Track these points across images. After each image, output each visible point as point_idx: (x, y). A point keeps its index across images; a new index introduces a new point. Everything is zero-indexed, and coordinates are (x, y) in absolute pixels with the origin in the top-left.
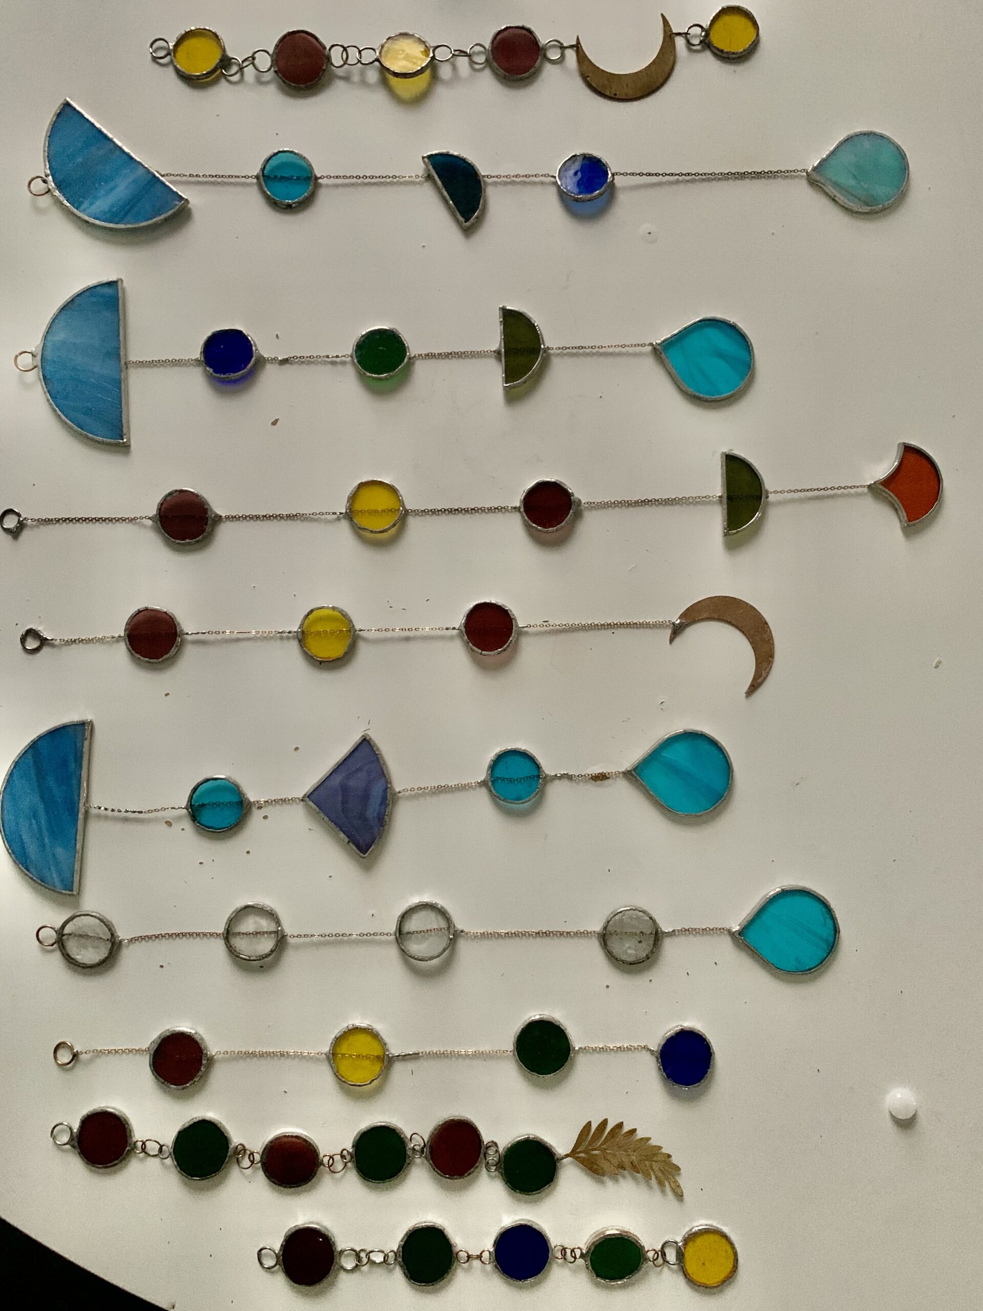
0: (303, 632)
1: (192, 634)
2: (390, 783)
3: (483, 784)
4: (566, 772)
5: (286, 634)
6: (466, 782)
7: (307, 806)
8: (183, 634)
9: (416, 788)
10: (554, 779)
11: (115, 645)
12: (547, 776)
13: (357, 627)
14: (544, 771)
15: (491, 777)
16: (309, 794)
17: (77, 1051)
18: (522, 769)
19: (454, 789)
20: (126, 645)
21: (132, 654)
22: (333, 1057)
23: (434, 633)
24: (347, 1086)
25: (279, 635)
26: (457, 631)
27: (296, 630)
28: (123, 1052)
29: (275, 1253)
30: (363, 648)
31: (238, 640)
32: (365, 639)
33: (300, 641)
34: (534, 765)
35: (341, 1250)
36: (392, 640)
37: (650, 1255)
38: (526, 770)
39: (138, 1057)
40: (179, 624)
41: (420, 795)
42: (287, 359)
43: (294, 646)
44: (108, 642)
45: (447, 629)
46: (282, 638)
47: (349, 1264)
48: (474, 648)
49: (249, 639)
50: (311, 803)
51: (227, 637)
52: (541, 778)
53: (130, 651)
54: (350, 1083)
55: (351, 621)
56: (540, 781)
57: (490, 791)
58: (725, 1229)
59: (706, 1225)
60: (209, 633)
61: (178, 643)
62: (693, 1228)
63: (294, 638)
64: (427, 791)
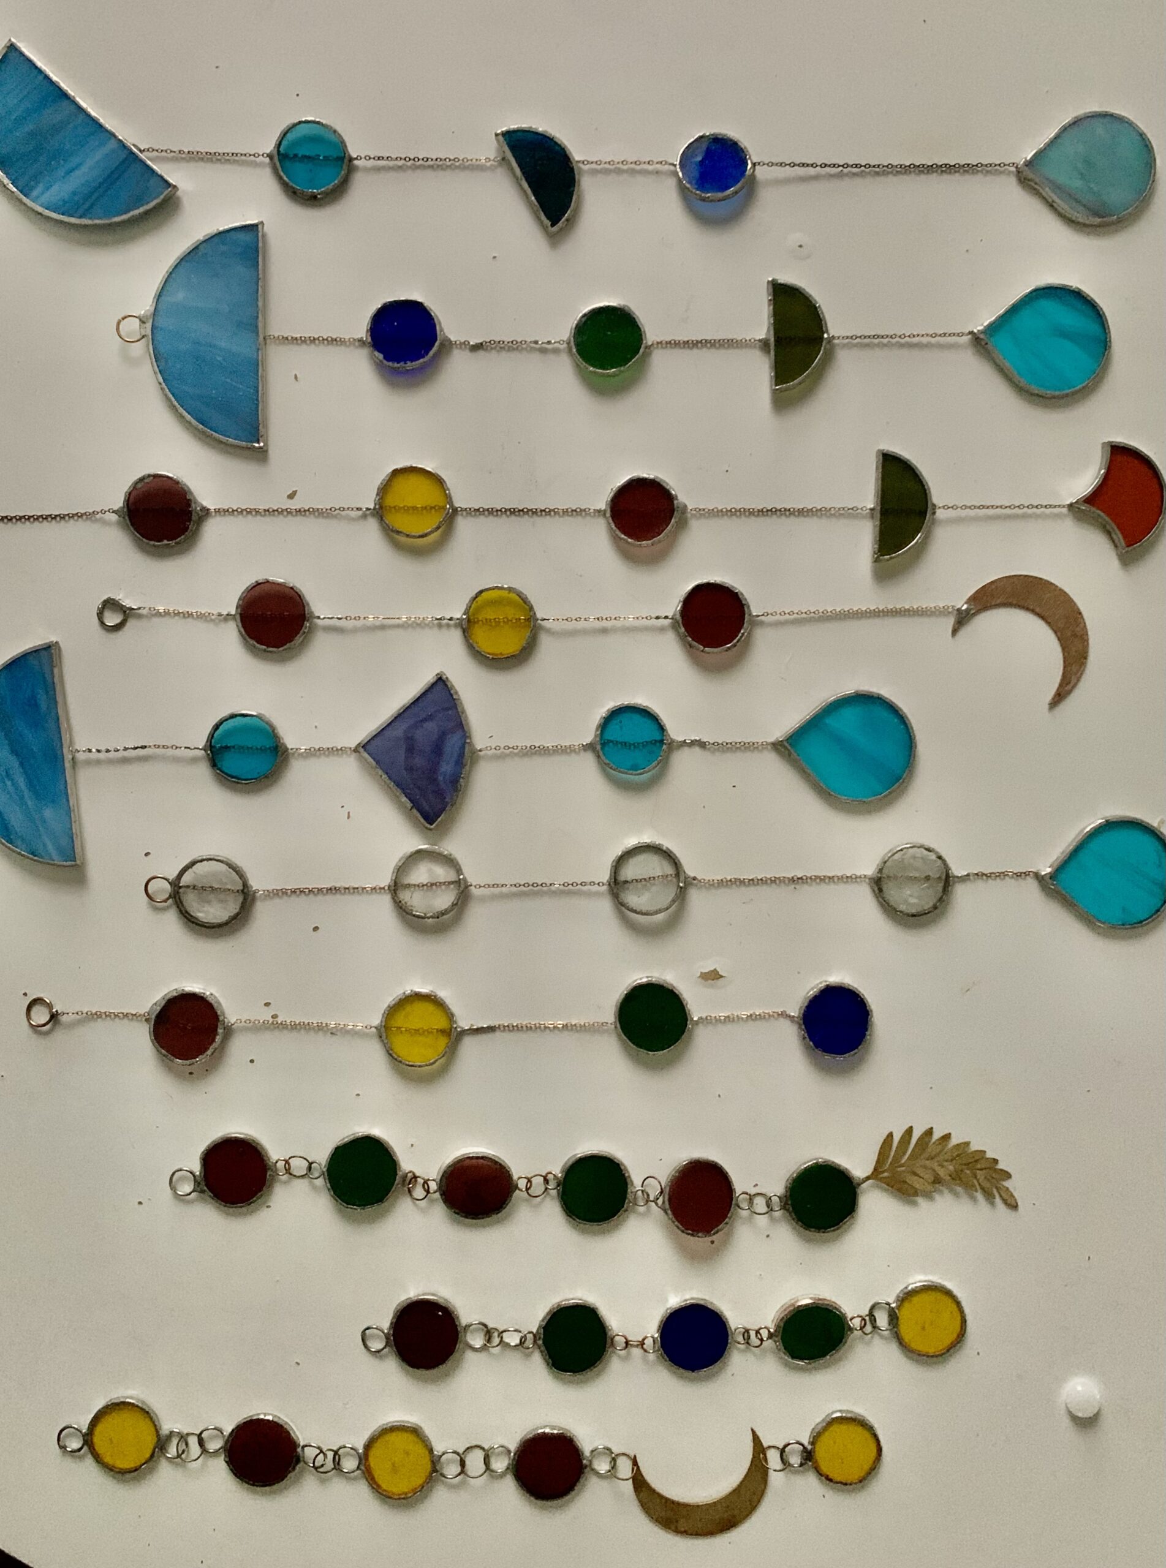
0: (469, 620)
1: (324, 618)
2: (470, 737)
3: (590, 747)
4: (698, 738)
5: (446, 621)
6: (568, 744)
7: (361, 759)
8: (312, 616)
9: (502, 747)
10: (682, 746)
11: (223, 625)
12: (673, 741)
13: (539, 615)
14: (669, 736)
15: (601, 739)
16: (364, 743)
17: (57, 1011)
18: (644, 732)
19: (551, 752)
20: (237, 626)
21: (245, 639)
22: (385, 1032)
23: (638, 623)
24: (404, 1066)
25: (437, 621)
26: (671, 621)
27: (459, 617)
28: (116, 1016)
29: (383, 1332)
30: (544, 640)
31: (383, 627)
32: (548, 631)
33: (464, 631)
34: (656, 727)
35: (466, 1326)
36: (584, 632)
37: (856, 1323)
38: (648, 732)
39: (135, 1024)
40: (308, 604)
41: (507, 755)
42: (481, 344)
43: (456, 635)
44: (212, 620)
45: (657, 618)
46: (440, 626)
47: (477, 1341)
48: (694, 643)
49: (398, 626)
50: (366, 755)
51: (369, 624)
52: (666, 744)
53: (242, 636)
54: (407, 1063)
55: (531, 608)
56: (664, 747)
57: (599, 757)
58: (949, 1285)
59: (925, 1281)
60: (346, 618)
61: (306, 627)
62: (909, 1285)
63: (456, 626)
64: (515, 751)
